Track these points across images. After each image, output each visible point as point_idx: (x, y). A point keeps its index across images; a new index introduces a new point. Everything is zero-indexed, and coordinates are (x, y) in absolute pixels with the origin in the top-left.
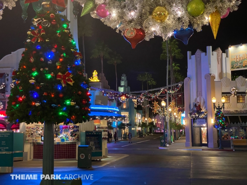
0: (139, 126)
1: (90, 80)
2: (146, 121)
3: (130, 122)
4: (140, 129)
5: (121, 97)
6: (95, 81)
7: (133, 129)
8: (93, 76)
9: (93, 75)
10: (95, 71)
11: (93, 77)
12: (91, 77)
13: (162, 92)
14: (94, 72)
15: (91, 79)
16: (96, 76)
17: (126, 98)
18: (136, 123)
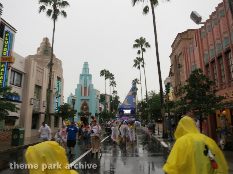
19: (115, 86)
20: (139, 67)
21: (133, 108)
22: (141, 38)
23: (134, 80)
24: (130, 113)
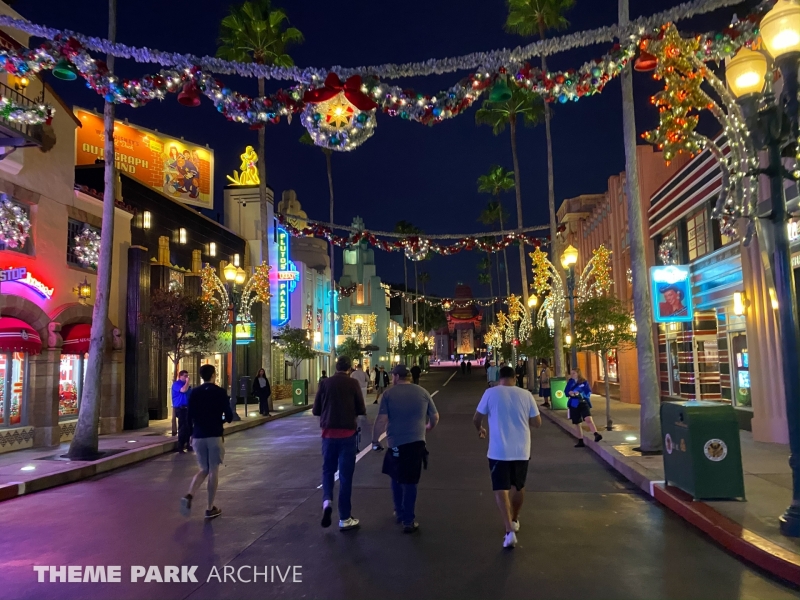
0: (396, 352)
1: (232, 182)
2: (413, 340)
3: (373, 342)
4: (397, 359)
5: (323, 107)
6: (250, 183)
7: (382, 359)
8: (242, 167)
9: (241, 162)
10: (249, 148)
11: (240, 172)
12: (236, 173)
13: (631, 54)
14: (244, 152)
15: (233, 177)
16: (252, 168)
17: (357, 112)
18: (388, 344)
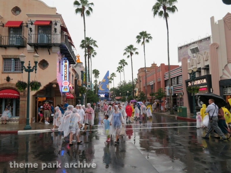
19: (98, 78)
20: (120, 72)
21: (107, 93)
22: (123, 60)
23: (112, 74)
24: (104, 97)
